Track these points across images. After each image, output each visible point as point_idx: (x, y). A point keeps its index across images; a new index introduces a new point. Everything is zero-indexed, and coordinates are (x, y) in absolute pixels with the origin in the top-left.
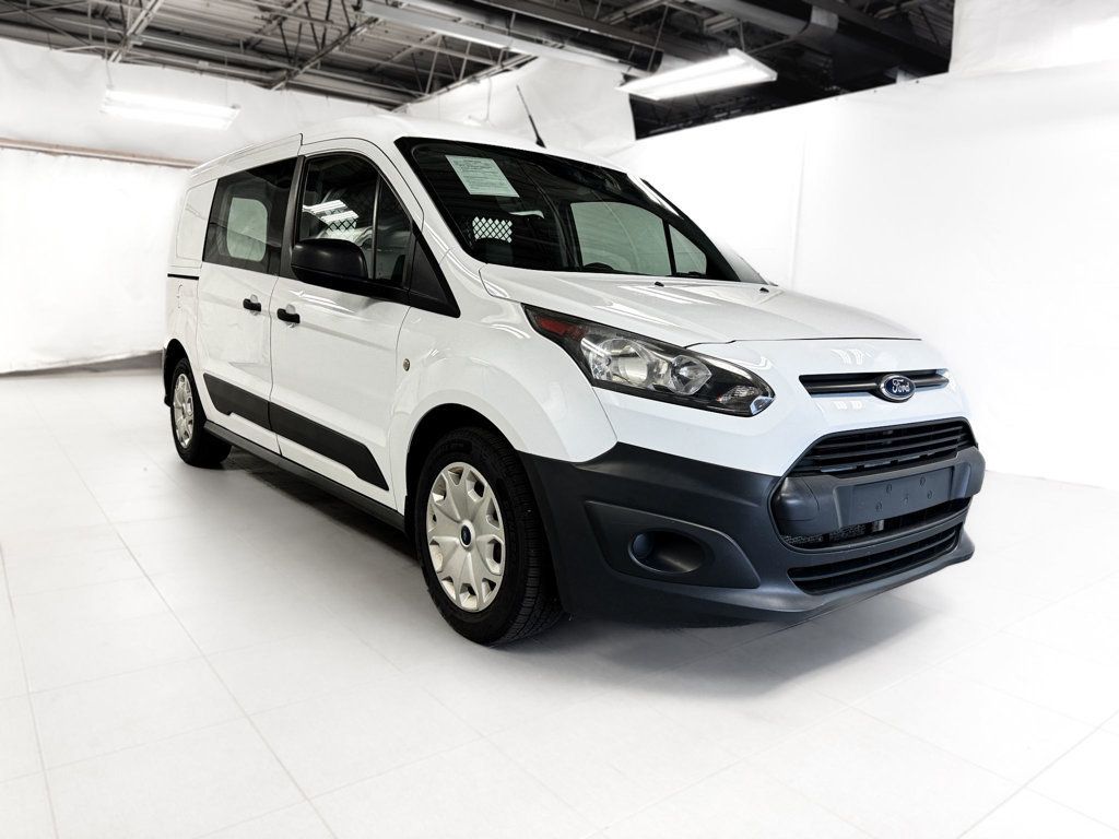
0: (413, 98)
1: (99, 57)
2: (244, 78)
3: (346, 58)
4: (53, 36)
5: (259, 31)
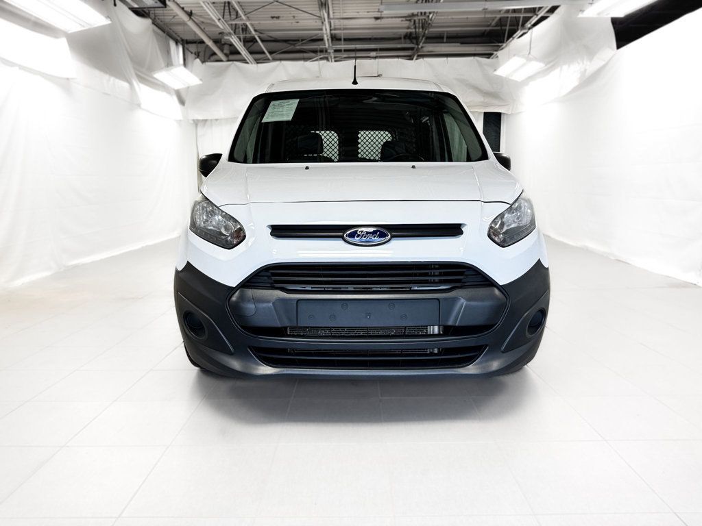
0: (498, 48)
1: (325, 61)
2: (398, 57)
3: (461, 31)
4: (306, 55)
5: (408, 28)
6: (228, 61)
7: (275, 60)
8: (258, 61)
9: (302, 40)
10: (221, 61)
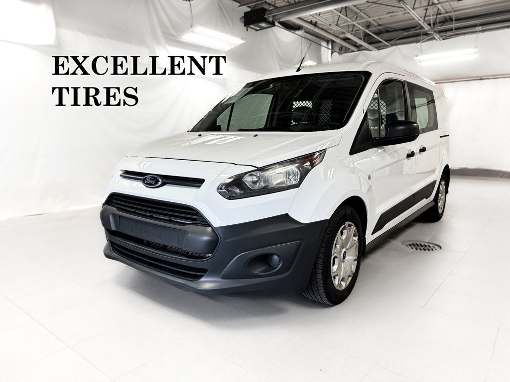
6: (359, 50)
7: (392, 45)
8: (379, 48)
9: (415, 27)
10: (353, 51)
